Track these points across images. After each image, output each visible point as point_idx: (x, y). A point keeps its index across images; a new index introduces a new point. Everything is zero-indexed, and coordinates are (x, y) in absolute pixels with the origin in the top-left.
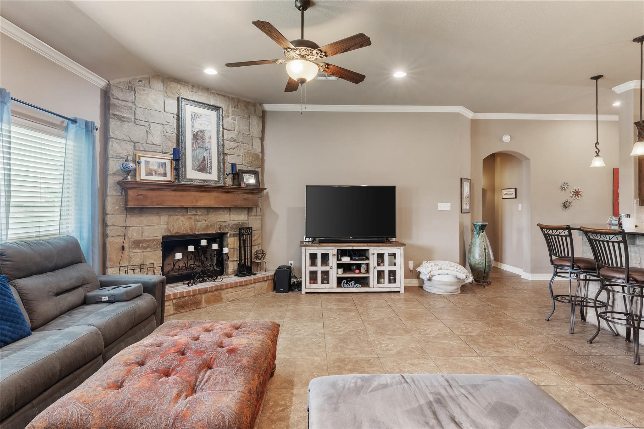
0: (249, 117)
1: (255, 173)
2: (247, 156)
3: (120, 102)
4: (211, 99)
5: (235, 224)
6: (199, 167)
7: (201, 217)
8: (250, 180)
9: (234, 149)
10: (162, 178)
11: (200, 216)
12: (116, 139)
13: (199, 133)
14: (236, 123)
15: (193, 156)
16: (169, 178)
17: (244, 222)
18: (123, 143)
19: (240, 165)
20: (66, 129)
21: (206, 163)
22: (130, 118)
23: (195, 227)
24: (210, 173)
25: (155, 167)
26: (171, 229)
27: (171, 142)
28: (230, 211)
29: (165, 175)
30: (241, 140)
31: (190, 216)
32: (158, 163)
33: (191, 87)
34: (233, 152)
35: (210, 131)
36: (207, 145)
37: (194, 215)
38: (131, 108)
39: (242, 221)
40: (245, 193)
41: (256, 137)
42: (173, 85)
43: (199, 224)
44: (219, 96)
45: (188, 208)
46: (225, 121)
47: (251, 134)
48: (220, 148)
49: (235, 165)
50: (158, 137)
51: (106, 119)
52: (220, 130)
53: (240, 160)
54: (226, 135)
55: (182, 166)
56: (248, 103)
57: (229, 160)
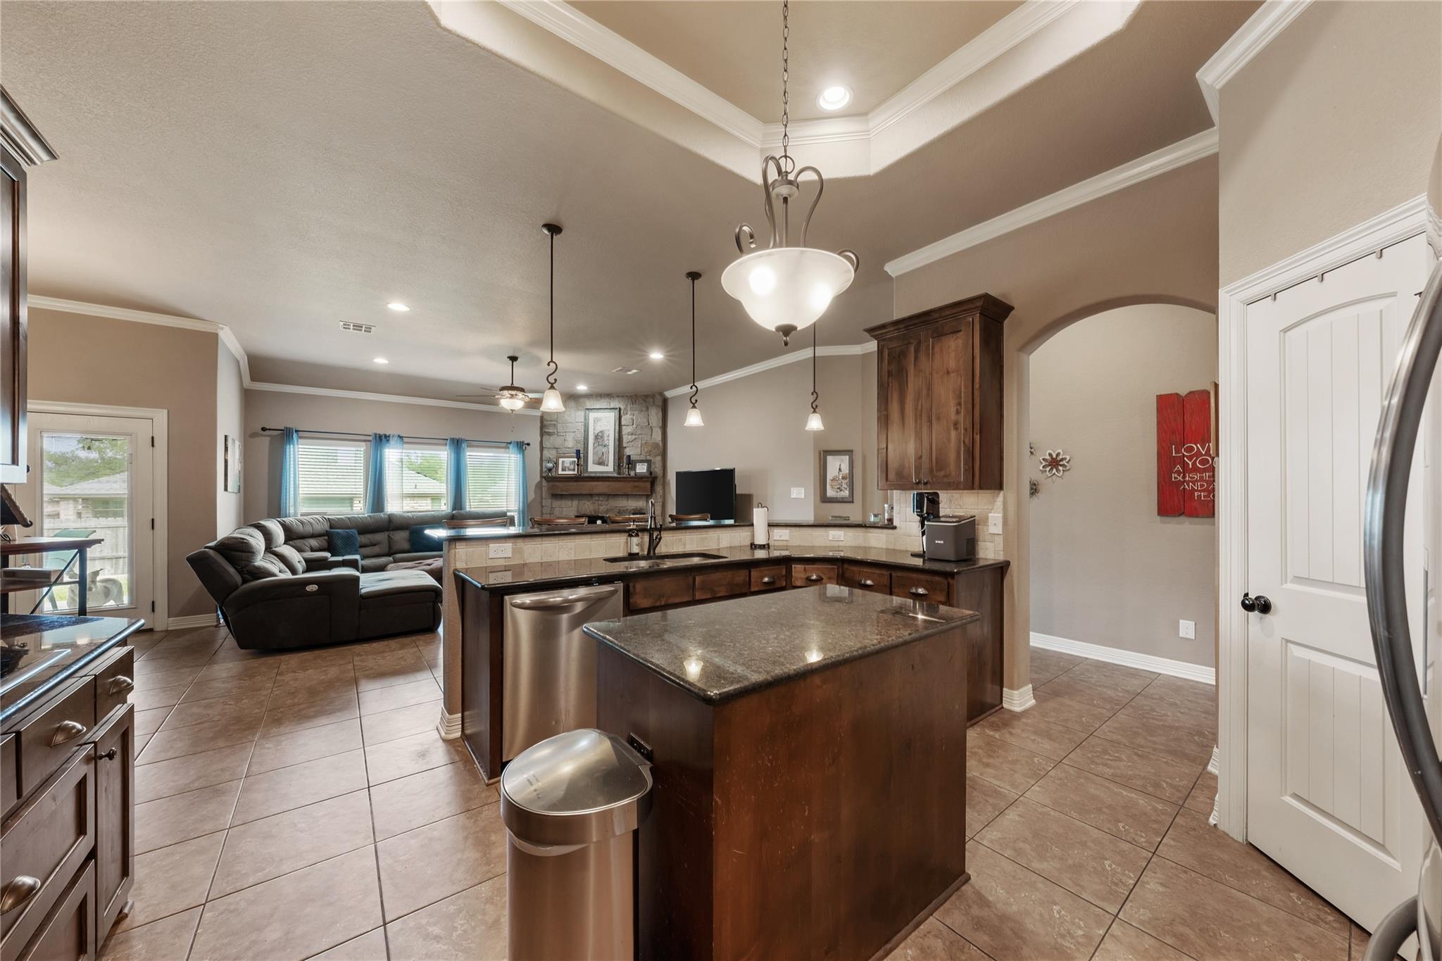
0: (647, 408)
1: (649, 462)
2: (645, 446)
3: (549, 423)
4: (611, 402)
5: (633, 510)
6: (598, 461)
7: (604, 502)
8: (641, 469)
9: (632, 441)
10: (572, 472)
11: (603, 500)
12: (546, 448)
13: (600, 434)
14: (634, 418)
15: (594, 453)
16: (576, 472)
18: (550, 450)
19: (638, 456)
20: (509, 448)
21: (605, 457)
22: (554, 432)
23: (599, 510)
24: (607, 465)
25: (568, 465)
26: (581, 510)
27: (580, 444)
28: (628, 497)
29: (574, 470)
30: (639, 432)
31: (594, 501)
32: (570, 461)
33: (595, 397)
34: (630, 444)
35: (609, 430)
36: (606, 442)
38: (555, 425)
40: (634, 481)
41: (656, 427)
42: (581, 400)
43: (601, 508)
44: (618, 399)
45: (591, 495)
46: (622, 419)
47: (650, 425)
48: (617, 443)
49: (629, 456)
50: (571, 443)
51: (542, 436)
52: (617, 428)
53: (639, 451)
54: (625, 430)
55: (584, 463)
56: (647, 396)
57: (628, 452)
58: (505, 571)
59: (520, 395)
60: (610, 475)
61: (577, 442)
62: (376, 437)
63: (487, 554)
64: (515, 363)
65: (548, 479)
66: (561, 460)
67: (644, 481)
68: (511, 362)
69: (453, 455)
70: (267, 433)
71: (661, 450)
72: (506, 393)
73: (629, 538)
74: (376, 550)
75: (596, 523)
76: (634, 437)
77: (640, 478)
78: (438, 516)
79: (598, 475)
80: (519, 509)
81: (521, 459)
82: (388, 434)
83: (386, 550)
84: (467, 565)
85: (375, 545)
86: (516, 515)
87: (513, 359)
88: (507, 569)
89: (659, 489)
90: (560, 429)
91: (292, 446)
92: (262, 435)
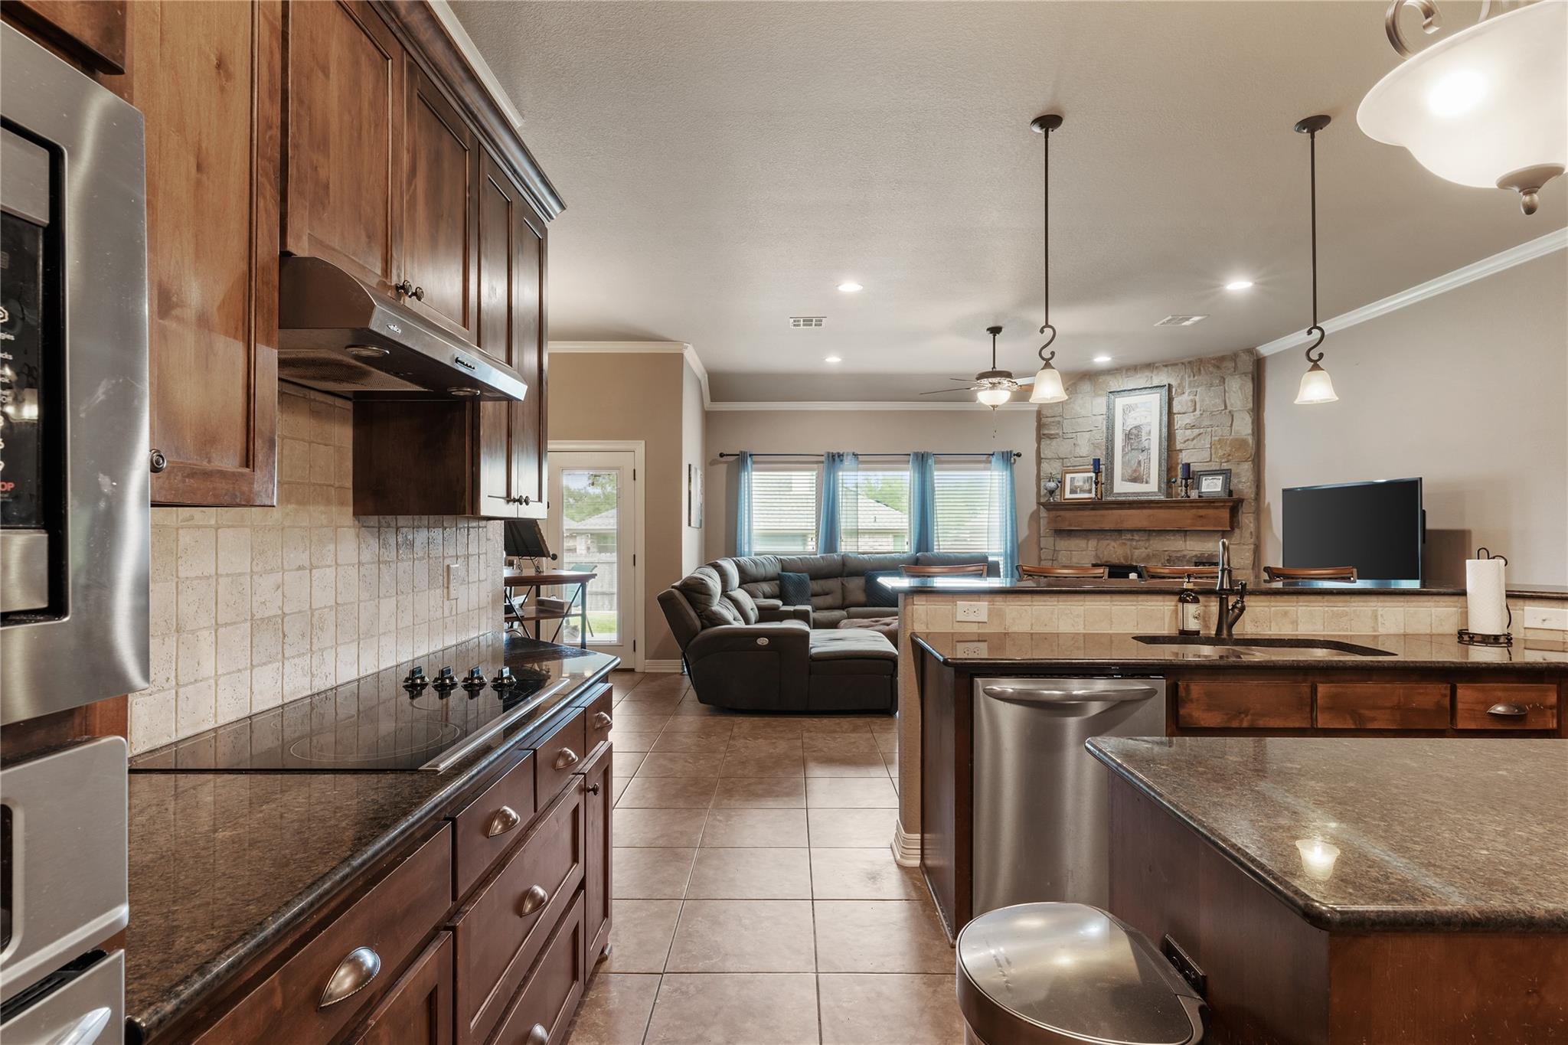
0: (1223, 380)
1: (1227, 474)
2: (1219, 446)
3: (1049, 419)
4: (1154, 377)
5: (1196, 556)
6: (1131, 476)
7: (1140, 543)
8: (1212, 486)
9: (1193, 439)
10: (1086, 495)
11: (1139, 541)
12: (1045, 459)
13: (1134, 431)
14: (1197, 398)
15: (1123, 463)
16: (1093, 495)
17: (1214, 553)
18: (1052, 462)
19: (1205, 464)
20: (990, 462)
21: (1142, 468)
22: (1058, 434)
23: (1132, 556)
24: (1147, 483)
25: (1081, 484)
26: (1101, 556)
27: (1100, 449)
28: (1185, 536)
30: (1206, 423)
31: (1124, 541)
32: (1084, 477)
33: (1124, 372)
34: (1191, 444)
35: (1149, 424)
36: (1146, 444)
37: (1129, 540)
38: (1059, 422)
39: (1209, 553)
40: (1199, 508)
41: (1240, 410)
42: (1101, 379)
43: (1137, 553)
44: (1166, 369)
45: (1119, 532)
46: (1175, 403)
47: (1229, 408)
48: (1165, 444)
49: (1188, 465)
50: (1085, 448)
51: (1039, 442)
52: (1165, 418)
53: (1206, 455)
54: (1180, 421)
55: (1107, 479)
56: (1222, 359)
57: (1185, 458)
58: (979, 641)
59: (1005, 382)
60: (1153, 498)
61: (1096, 446)
62: (829, 457)
63: (954, 615)
64: (997, 336)
65: (1050, 507)
66: (1068, 477)
67: (1217, 508)
68: (991, 335)
69: (917, 475)
70: (725, 459)
71: (1251, 450)
72: (985, 382)
73: (1180, 605)
74: (828, 600)
75: (1128, 577)
76: (1196, 431)
77: (1209, 502)
78: (898, 558)
79: (1131, 498)
80: (1006, 552)
81: (1009, 478)
82: (841, 453)
83: (839, 602)
84: (927, 628)
85: (827, 594)
86: (1001, 560)
87: (995, 331)
88: (981, 639)
89: (1247, 519)
90: (1067, 427)
91: (746, 473)
92: (721, 462)
